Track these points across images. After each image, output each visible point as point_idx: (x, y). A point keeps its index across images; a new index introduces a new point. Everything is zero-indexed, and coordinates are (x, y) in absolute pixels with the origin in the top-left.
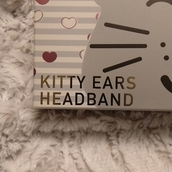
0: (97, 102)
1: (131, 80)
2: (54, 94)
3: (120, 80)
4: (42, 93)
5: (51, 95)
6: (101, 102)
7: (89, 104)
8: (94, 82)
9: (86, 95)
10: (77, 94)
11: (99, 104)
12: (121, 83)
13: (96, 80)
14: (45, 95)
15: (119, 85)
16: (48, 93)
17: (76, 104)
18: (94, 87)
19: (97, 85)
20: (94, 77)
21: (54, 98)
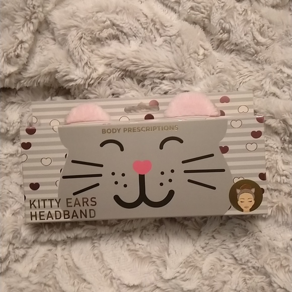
0: (71, 216)
1: (93, 200)
2: (40, 212)
3: (85, 200)
4: (31, 212)
5: (38, 213)
6: (73, 216)
7: (65, 218)
8: (67, 203)
9: (62, 212)
10: (56, 212)
11: (72, 218)
12: (86, 202)
13: (69, 201)
14: (34, 213)
15: (85, 204)
16: (36, 212)
17: (56, 219)
18: (68, 206)
19: (69, 204)
20: (67, 199)
21: (40, 216)
